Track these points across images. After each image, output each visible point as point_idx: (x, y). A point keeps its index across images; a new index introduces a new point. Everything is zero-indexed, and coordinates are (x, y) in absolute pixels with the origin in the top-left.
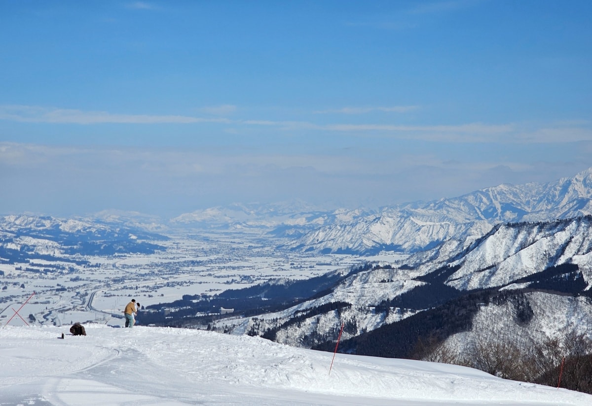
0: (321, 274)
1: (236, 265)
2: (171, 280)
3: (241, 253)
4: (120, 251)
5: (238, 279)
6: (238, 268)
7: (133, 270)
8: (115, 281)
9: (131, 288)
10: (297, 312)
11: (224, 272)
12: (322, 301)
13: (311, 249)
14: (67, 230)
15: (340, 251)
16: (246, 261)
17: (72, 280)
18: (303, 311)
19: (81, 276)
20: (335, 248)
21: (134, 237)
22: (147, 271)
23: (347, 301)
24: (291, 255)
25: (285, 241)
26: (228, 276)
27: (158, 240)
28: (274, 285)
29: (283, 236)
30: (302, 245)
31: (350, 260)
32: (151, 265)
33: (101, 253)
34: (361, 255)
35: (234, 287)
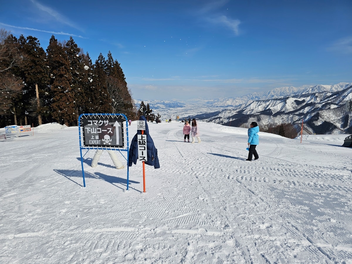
0: (216, 111)
2: (186, 113)
3: (200, 107)
4: (176, 107)
6: (199, 110)
7: (179, 111)
8: (175, 113)
12: (216, 117)
14: (166, 103)
15: (220, 107)
17: (167, 113)
18: (212, 119)
20: (219, 106)
21: (179, 104)
23: (221, 117)
24: (210, 107)
26: (197, 112)
27: (183, 105)
28: (206, 113)
29: (209, 104)
30: (212, 105)
31: (222, 108)
32: (182, 110)
33: (173, 107)
34: (224, 107)
35: (199, 114)
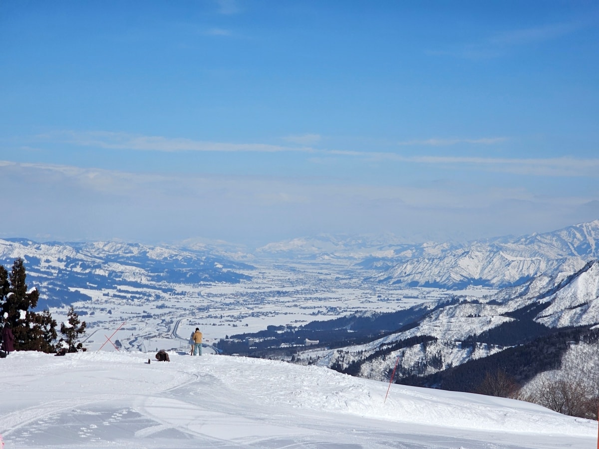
0: (408, 307)
1: (323, 296)
2: (256, 310)
3: (328, 284)
4: (205, 280)
5: (325, 310)
6: (325, 299)
7: (218, 299)
8: (200, 309)
9: (216, 317)
10: (383, 345)
12: (408, 334)
13: (399, 282)
14: (154, 257)
15: (427, 284)
16: (333, 292)
17: (158, 307)
18: (389, 344)
19: (167, 304)
20: (422, 281)
21: (219, 266)
22: (232, 301)
23: (433, 335)
24: (379, 288)
25: (373, 273)
26: (315, 307)
27: (243, 269)
28: (360, 317)
29: (371, 268)
30: (390, 278)
31: (437, 294)
32: (236, 295)
33: (187, 281)
34: (449, 289)
35: (320, 318)
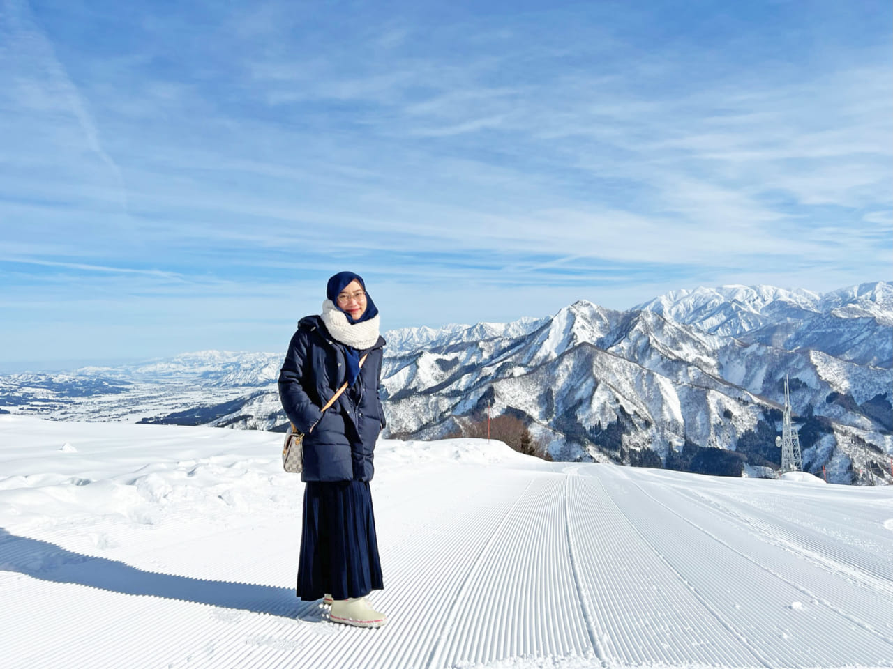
0: (233, 399)
1: (178, 397)
2: (133, 409)
3: (180, 389)
5: (180, 406)
6: (180, 398)
7: (106, 405)
8: (93, 412)
9: (106, 416)
10: (219, 423)
11: (170, 402)
12: (235, 415)
13: (226, 385)
14: (57, 381)
16: (185, 394)
17: (61, 414)
18: (223, 422)
19: (68, 411)
21: (106, 384)
22: (116, 405)
23: (250, 414)
24: (214, 389)
25: (209, 381)
26: (173, 404)
27: (123, 384)
28: (203, 408)
29: (208, 378)
30: (220, 383)
32: (119, 401)
33: (83, 395)
34: (257, 386)
35: (177, 411)
